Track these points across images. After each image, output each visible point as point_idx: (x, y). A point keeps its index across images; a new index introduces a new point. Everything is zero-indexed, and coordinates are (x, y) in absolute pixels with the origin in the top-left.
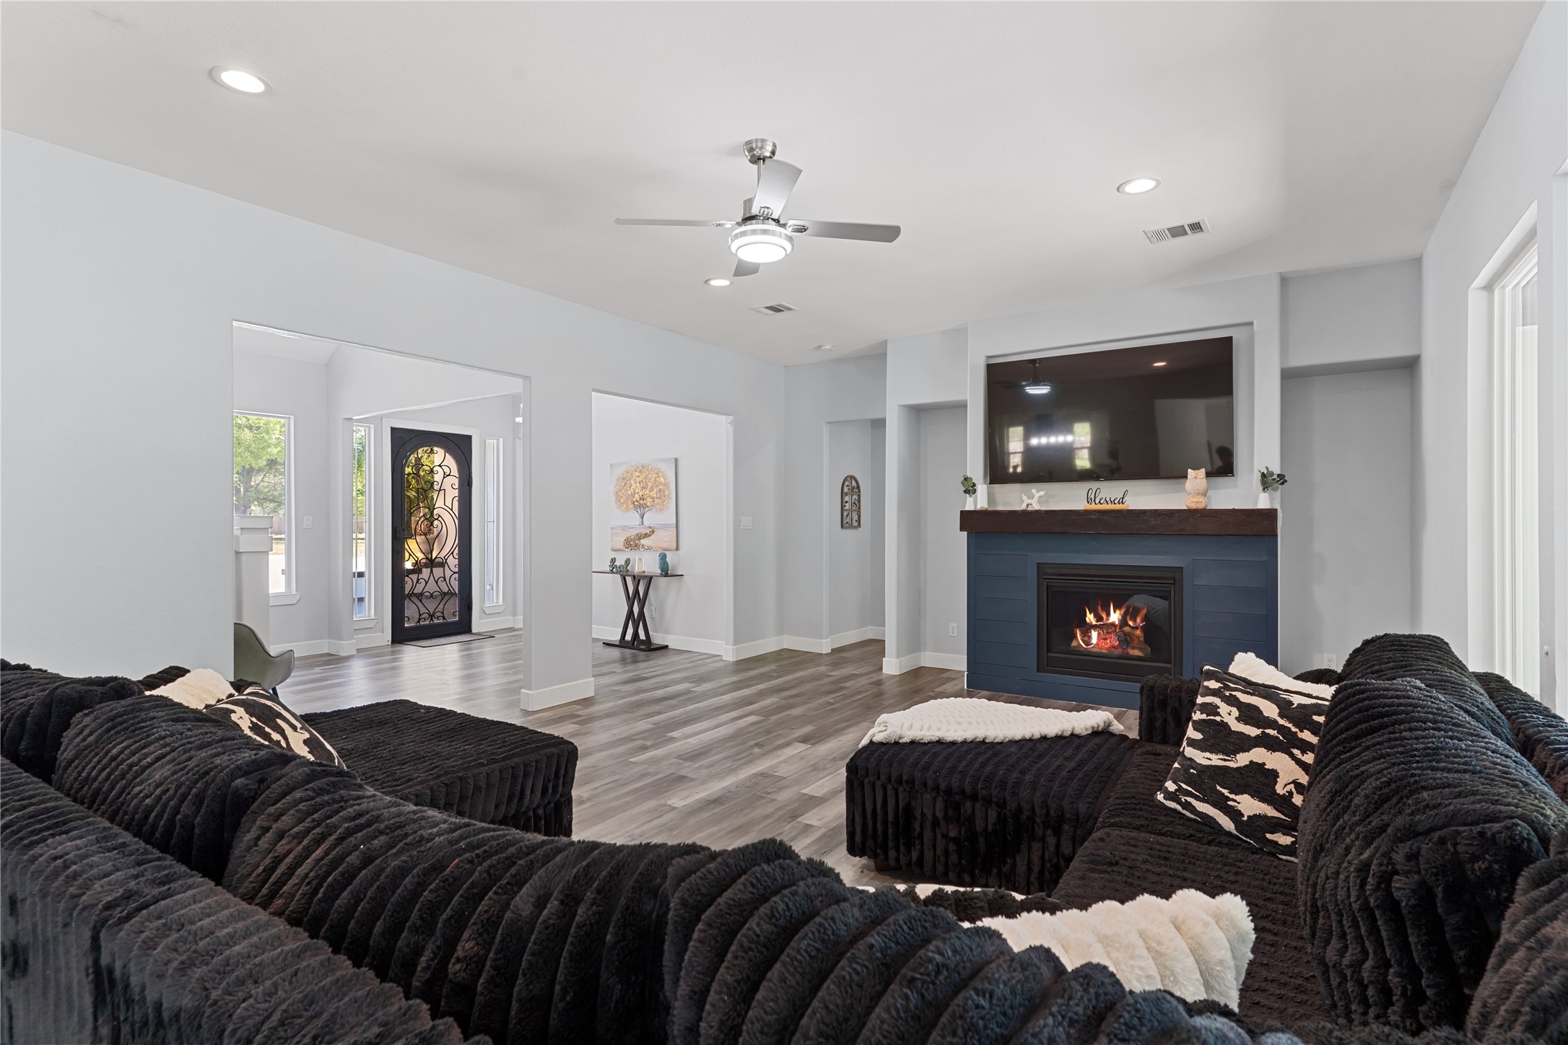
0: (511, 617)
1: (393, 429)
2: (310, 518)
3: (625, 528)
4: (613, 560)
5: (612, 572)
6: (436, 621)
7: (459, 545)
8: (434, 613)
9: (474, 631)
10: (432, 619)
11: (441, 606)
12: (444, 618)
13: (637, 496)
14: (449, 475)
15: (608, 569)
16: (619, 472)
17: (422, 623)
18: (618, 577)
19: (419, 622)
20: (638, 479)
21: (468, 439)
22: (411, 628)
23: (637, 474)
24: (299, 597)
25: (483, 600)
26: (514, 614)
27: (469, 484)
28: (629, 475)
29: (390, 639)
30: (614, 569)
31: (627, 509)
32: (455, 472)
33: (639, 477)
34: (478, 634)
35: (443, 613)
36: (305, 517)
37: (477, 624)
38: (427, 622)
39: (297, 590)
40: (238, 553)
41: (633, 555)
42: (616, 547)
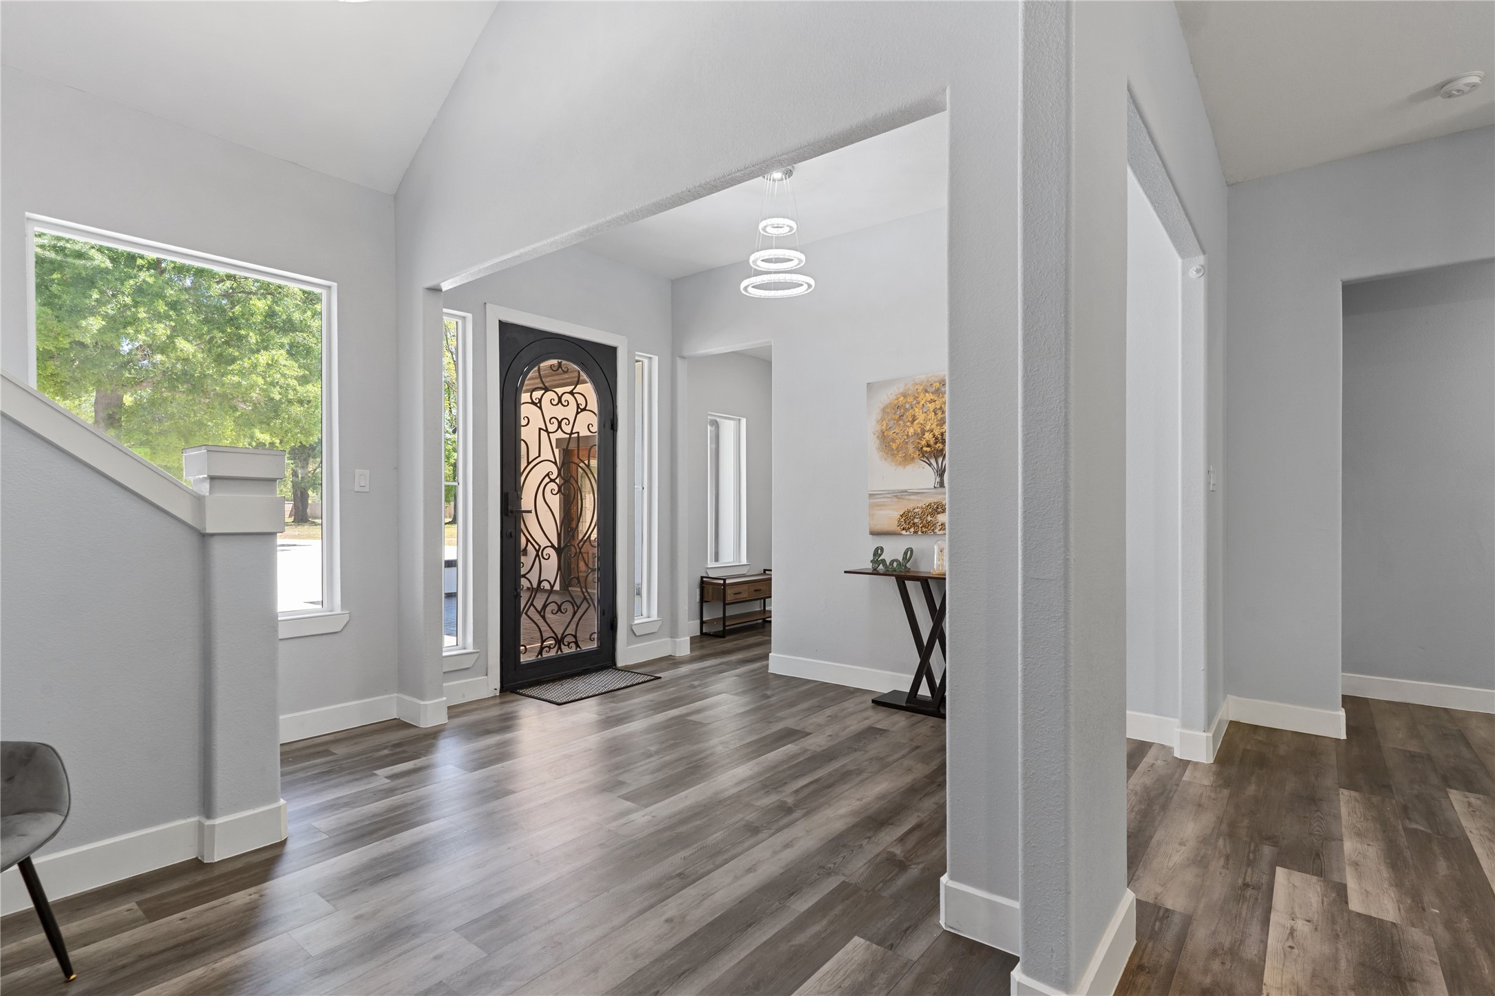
0: (668, 639)
1: (503, 326)
2: (367, 472)
3: (900, 495)
4: (878, 552)
5: (875, 572)
6: (566, 650)
7: (598, 523)
8: (563, 637)
9: (620, 664)
10: (560, 648)
11: (573, 626)
12: (578, 646)
13: (928, 436)
14: (584, 409)
15: (869, 566)
16: (887, 396)
17: (545, 655)
18: (891, 584)
19: (540, 653)
20: (931, 406)
21: (611, 351)
22: (530, 665)
23: (929, 396)
24: (346, 618)
25: (631, 616)
26: (674, 634)
27: (613, 426)
28: (910, 399)
29: (498, 686)
30: (879, 568)
31: (907, 459)
32: (593, 404)
33: (932, 401)
34: (627, 669)
35: (575, 637)
36: (357, 471)
37: (626, 654)
38: (553, 653)
39: (343, 606)
40: (204, 537)
41: (918, 543)
42: (879, 527)
